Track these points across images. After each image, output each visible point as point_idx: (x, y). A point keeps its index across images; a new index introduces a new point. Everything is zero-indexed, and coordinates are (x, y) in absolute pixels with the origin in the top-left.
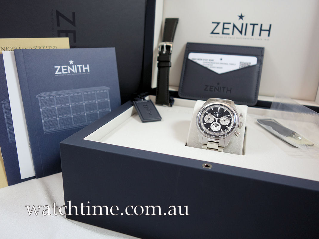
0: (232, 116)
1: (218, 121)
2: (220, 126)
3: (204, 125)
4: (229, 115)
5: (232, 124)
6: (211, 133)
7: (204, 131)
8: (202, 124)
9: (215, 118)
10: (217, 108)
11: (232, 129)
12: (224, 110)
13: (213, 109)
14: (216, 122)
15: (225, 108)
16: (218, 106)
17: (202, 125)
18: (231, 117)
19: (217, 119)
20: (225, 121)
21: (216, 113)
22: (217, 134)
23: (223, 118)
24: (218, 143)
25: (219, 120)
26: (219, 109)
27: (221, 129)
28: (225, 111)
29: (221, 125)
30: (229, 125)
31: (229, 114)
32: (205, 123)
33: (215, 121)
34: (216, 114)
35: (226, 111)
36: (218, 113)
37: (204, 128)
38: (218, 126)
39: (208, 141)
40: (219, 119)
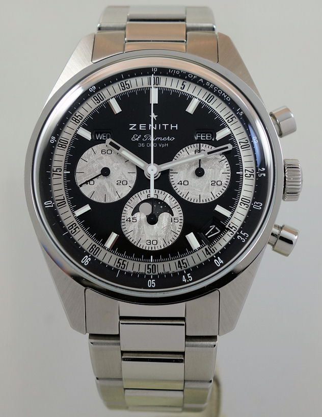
0: (240, 136)
1: (164, 182)
2: (178, 212)
3: (80, 218)
4: (220, 135)
5: (247, 189)
6: (134, 266)
7: (86, 260)
8: (68, 216)
9: (141, 163)
10: (144, 94)
11: (252, 221)
12: (187, 100)
13: (117, 109)
14: (152, 192)
15: (190, 89)
16: (145, 79)
17: (67, 223)
18: (233, 143)
19: (152, 170)
20: (200, 173)
21: (142, 127)
22: (169, 267)
23: (187, 156)
24: (183, 319)
25: (165, 174)
26: (154, 99)
27: (185, 231)
28: (191, 109)
29: (185, 205)
30: (229, 198)
31: (219, 124)
32: (87, 208)
33: (142, 182)
34: (142, 133)
35: (200, 105)
36: (152, 127)
37: (83, 238)
39: (122, 318)
40: (165, 167)
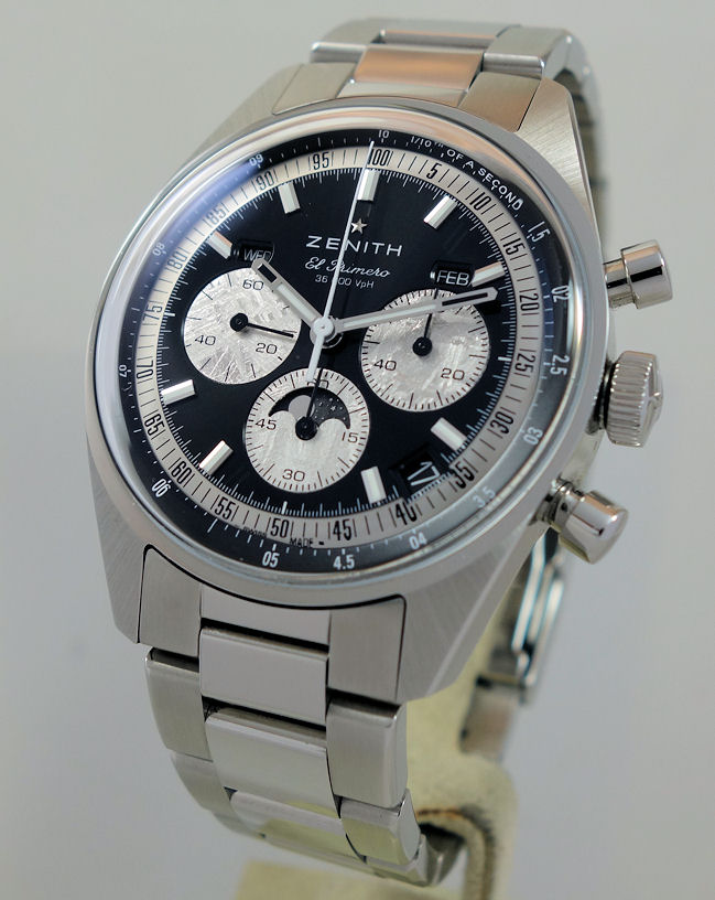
4: (483, 275)
7: (161, 488)
8: (150, 398)
12: (433, 199)
14: (315, 375)
15: (445, 179)
17: (145, 412)
19: (326, 328)
21: (331, 243)
22: (313, 530)
24: (323, 649)
25: (355, 339)
26: (365, 190)
27: (364, 463)
28: (434, 217)
29: (377, 411)
31: (487, 255)
34: (326, 257)
37: (166, 446)
38: (330, 428)
39: (205, 623)
